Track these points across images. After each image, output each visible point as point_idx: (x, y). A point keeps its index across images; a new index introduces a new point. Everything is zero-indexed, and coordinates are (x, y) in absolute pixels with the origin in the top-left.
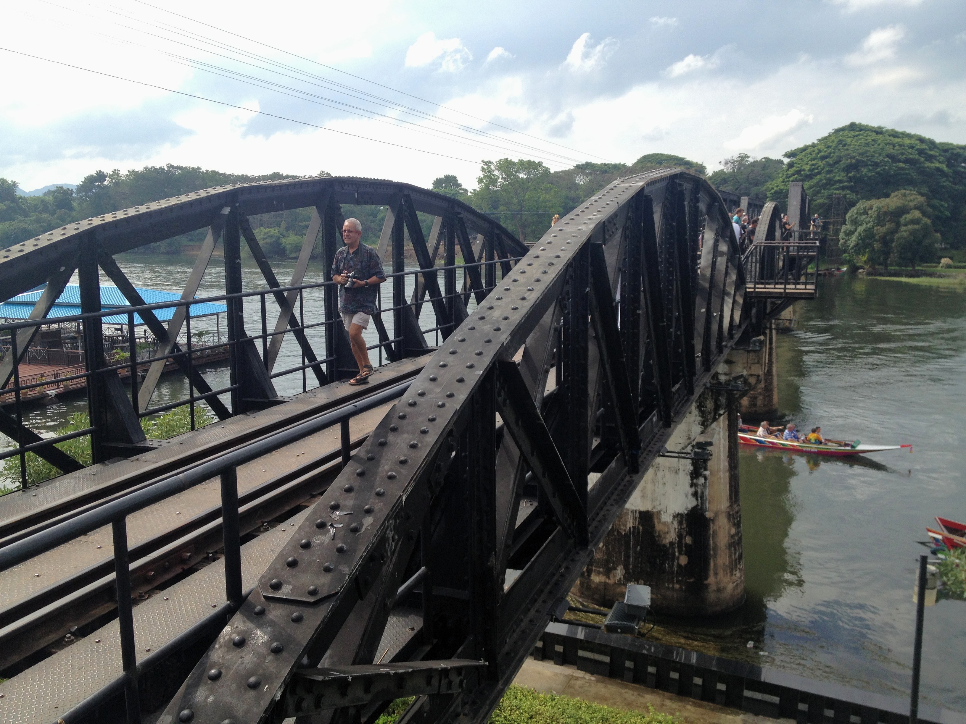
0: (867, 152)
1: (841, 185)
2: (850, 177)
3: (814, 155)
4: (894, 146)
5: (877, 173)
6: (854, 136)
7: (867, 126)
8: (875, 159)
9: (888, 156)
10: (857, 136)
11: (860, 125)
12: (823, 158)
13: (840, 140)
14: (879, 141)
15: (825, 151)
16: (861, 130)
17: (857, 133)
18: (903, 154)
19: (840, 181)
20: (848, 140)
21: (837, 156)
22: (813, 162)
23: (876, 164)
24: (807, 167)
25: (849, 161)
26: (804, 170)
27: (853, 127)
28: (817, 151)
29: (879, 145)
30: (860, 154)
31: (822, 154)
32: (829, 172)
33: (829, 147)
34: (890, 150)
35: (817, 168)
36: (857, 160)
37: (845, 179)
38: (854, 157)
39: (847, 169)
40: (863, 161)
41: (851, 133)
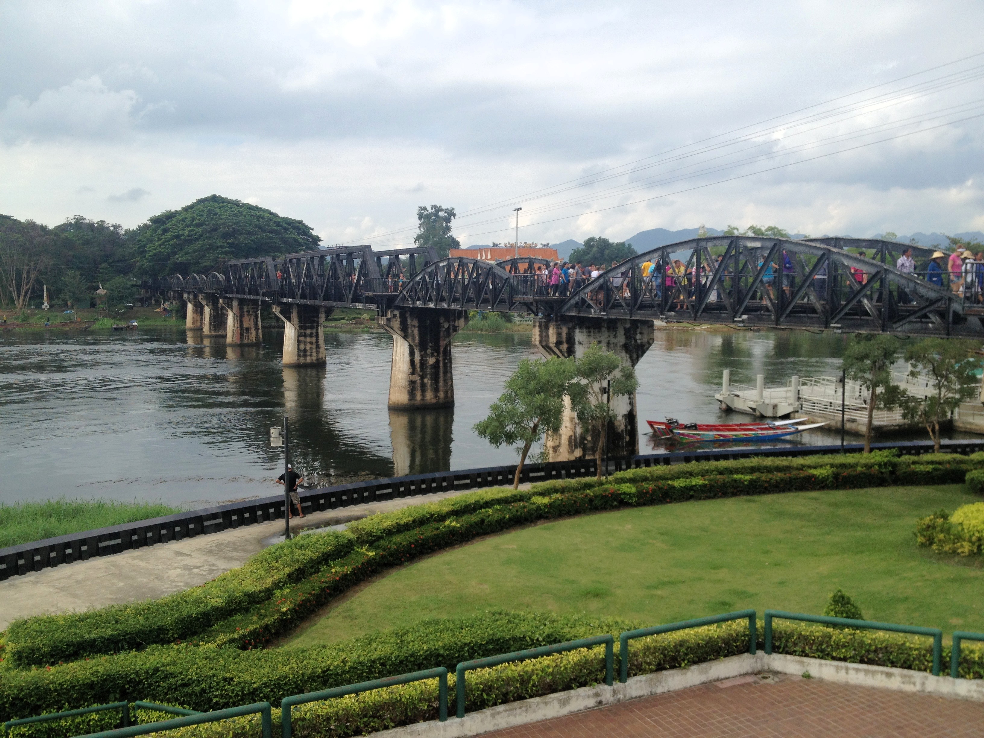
0: (239, 222)
1: (223, 250)
2: (228, 243)
3: (188, 222)
4: (258, 219)
5: (252, 241)
6: (220, 208)
7: (227, 199)
8: (248, 228)
9: (256, 226)
10: (223, 207)
11: (220, 197)
12: (199, 225)
13: (209, 210)
14: (244, 213)
15: (199, 220)
16: (223, 202)
17: (221, 204)
18: (268, 225)
19: (222, 247)
20: (218, 210)
21: (213, 224)
22: (189, 228)
23: (249, 233)
24: (186, 233)
25: (227, 229)
26: (183, 235)
27: (214, 198)
28: (190, 219)
29: (245, 216)
30: (235, 224)
31: (197, 221)
32: (209, 238)
33: (202, 215)
34: (255, 221)
35: (196, 234)
36: (233, 228)
37: (225, 244)
38: (230, 226)
39: (225, 236)
40: (238, 230)
41: (216, 205)
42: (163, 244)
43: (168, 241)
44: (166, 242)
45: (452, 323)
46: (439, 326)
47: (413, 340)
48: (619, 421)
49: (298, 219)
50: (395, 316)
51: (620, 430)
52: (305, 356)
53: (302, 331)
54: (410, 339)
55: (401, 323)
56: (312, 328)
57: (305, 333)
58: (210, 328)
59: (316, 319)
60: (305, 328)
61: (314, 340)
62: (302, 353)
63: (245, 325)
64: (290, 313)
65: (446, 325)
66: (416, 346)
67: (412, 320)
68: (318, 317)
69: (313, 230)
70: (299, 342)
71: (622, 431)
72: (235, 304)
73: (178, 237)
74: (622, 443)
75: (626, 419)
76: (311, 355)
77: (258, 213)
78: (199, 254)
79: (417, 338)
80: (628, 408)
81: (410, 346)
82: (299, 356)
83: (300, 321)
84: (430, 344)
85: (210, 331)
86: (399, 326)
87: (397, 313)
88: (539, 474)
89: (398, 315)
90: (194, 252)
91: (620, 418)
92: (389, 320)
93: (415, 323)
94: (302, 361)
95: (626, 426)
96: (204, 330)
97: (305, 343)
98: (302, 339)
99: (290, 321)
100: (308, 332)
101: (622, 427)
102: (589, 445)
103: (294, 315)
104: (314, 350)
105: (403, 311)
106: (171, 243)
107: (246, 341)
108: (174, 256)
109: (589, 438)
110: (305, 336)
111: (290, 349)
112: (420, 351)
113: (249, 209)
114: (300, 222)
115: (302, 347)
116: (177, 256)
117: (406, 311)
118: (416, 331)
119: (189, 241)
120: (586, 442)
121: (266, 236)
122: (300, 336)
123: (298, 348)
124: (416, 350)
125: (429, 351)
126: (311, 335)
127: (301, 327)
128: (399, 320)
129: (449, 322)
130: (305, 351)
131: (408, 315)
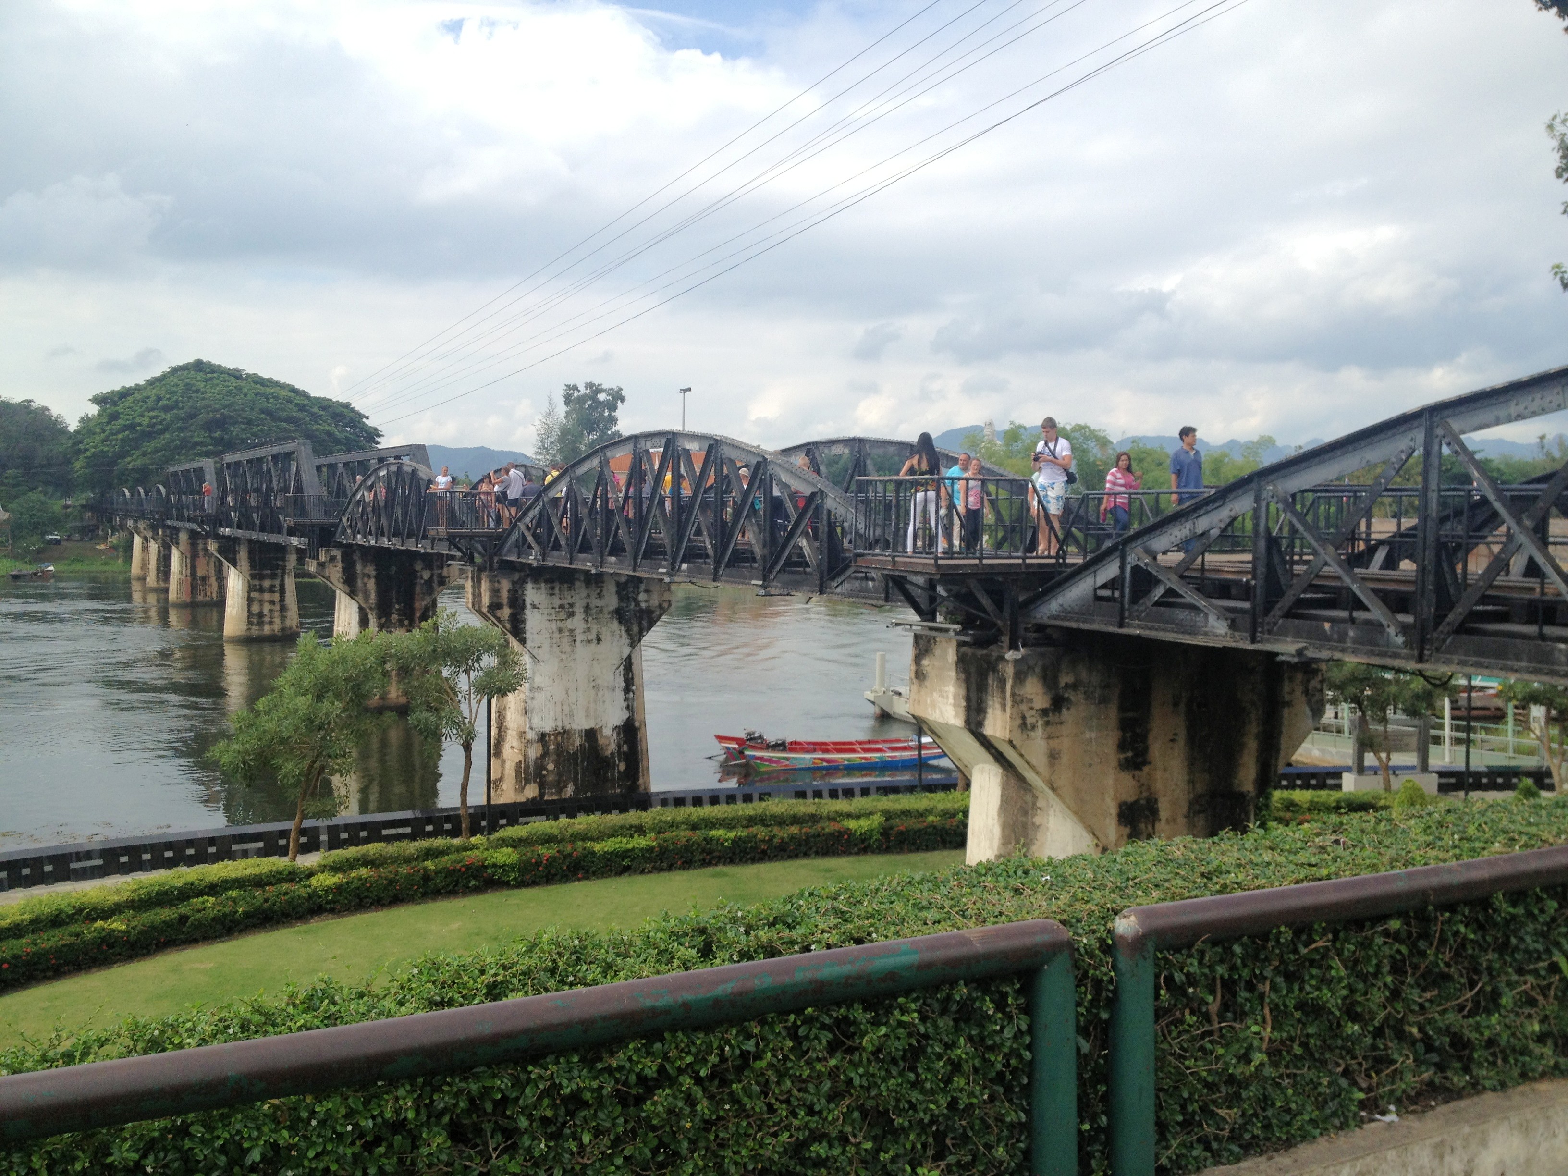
0: (233, 403)
1: (204, 449)
3: (150, 403)
4: (268, 399)
6: (206, 380)
7: (220, 366)
8: (248, 414)
9: (262, 411)
10: (211, 379)
11: (209, 363)
12: (167, 409)
13: (187, 384)
14: (245, 390)
15: (169, 399)
16: (213, 372)
17: (209, 375)
18: (283, 410)
20: (201, 385)
21: (191, 407)
22: (151, 414)
23: (250, 422)
24: (146, 421)
25: (211, 415)
26: (140, 425)
27: (199, 365)
28: (153, 398)
29: (245, 395)
30: (225, 407)
31: (166, 402)
32: (181, 429)
33: (173, 393)
34: (262, 403)
35: (161, 423)
36: (222, 414)
38: (217, 411)
39: (209, 426)
40: (231, 417)
41: (200, 376)
42: (108, 437)
43: (115, 434)
44: (113, 434)
45: (436, 572)
46: (413, 574)
47: (367, 597)
48: (606, 737)
49: (343, 399)
50: (333, 559)
51: (608, 753)
52: (261, 624)
53: (257, 582)
54: (360, 598)
55: (344, 570)
56: (273, 576)
57: (261, 586)
58: (158, 577)
59: (280, 563)
60: (262, 577)
61: (276, 597)
62: (255, 618)
63: (200, 572)
64: (235, 552)
65: (426, 575)
66: (371, 609)
67: (364, 566)
68: (284, 559)
69: (367, 418)
70: (250, 601)
71: (612, 753)
72: (183, 537)
73: (132, 427)
74: (613, 775)
75: (618, 734)
76: (271, 623)
77: (269, 390)
78: (164, 456)
79: (373, 596)
80: (625, 715)
81: (361, 608)
82: (250, 623)
83: (253, 564)
84: (397, 606)
85: (158, 582)
86: (340, 575)
87: (337, 553)
88: (400, 831)
89: (339, 557)
90: (156, 451)
91: (607, 731)
92: (321, 565)
93: (371, 570)
94: (255, 631)
95: (619, 746)
96: (148, 579)
97: (261, 601)
98: (255, 595)
99: (235, 566)
100: (267, 583)
101: (613, 747)
102: (551, 778)
103: (243, 555)
104: (277, 614)
105: (349, 553)
106: (120, 436)
107: (200, 598)
108: (125, 457)
109: (551, 766)
110: (261, 590)
111: (235, 612)
112: (379, 617)
113: (256, 383)
114: (347, 406)
115: (255, 609)
116: (129, 459)
117: (354, 551)
118: (371, 585)
119: (149, 435)
120: (544, 772)
121: (278, 427)
122: (253, 590)
123: (249, 611)
124: (370, 616)
125: (394, 617)
126: (271, 590)
127: (253, 576)
128: (340, 565)
129: (431, 569)
130: (261, 615)
131: (356, 557)
